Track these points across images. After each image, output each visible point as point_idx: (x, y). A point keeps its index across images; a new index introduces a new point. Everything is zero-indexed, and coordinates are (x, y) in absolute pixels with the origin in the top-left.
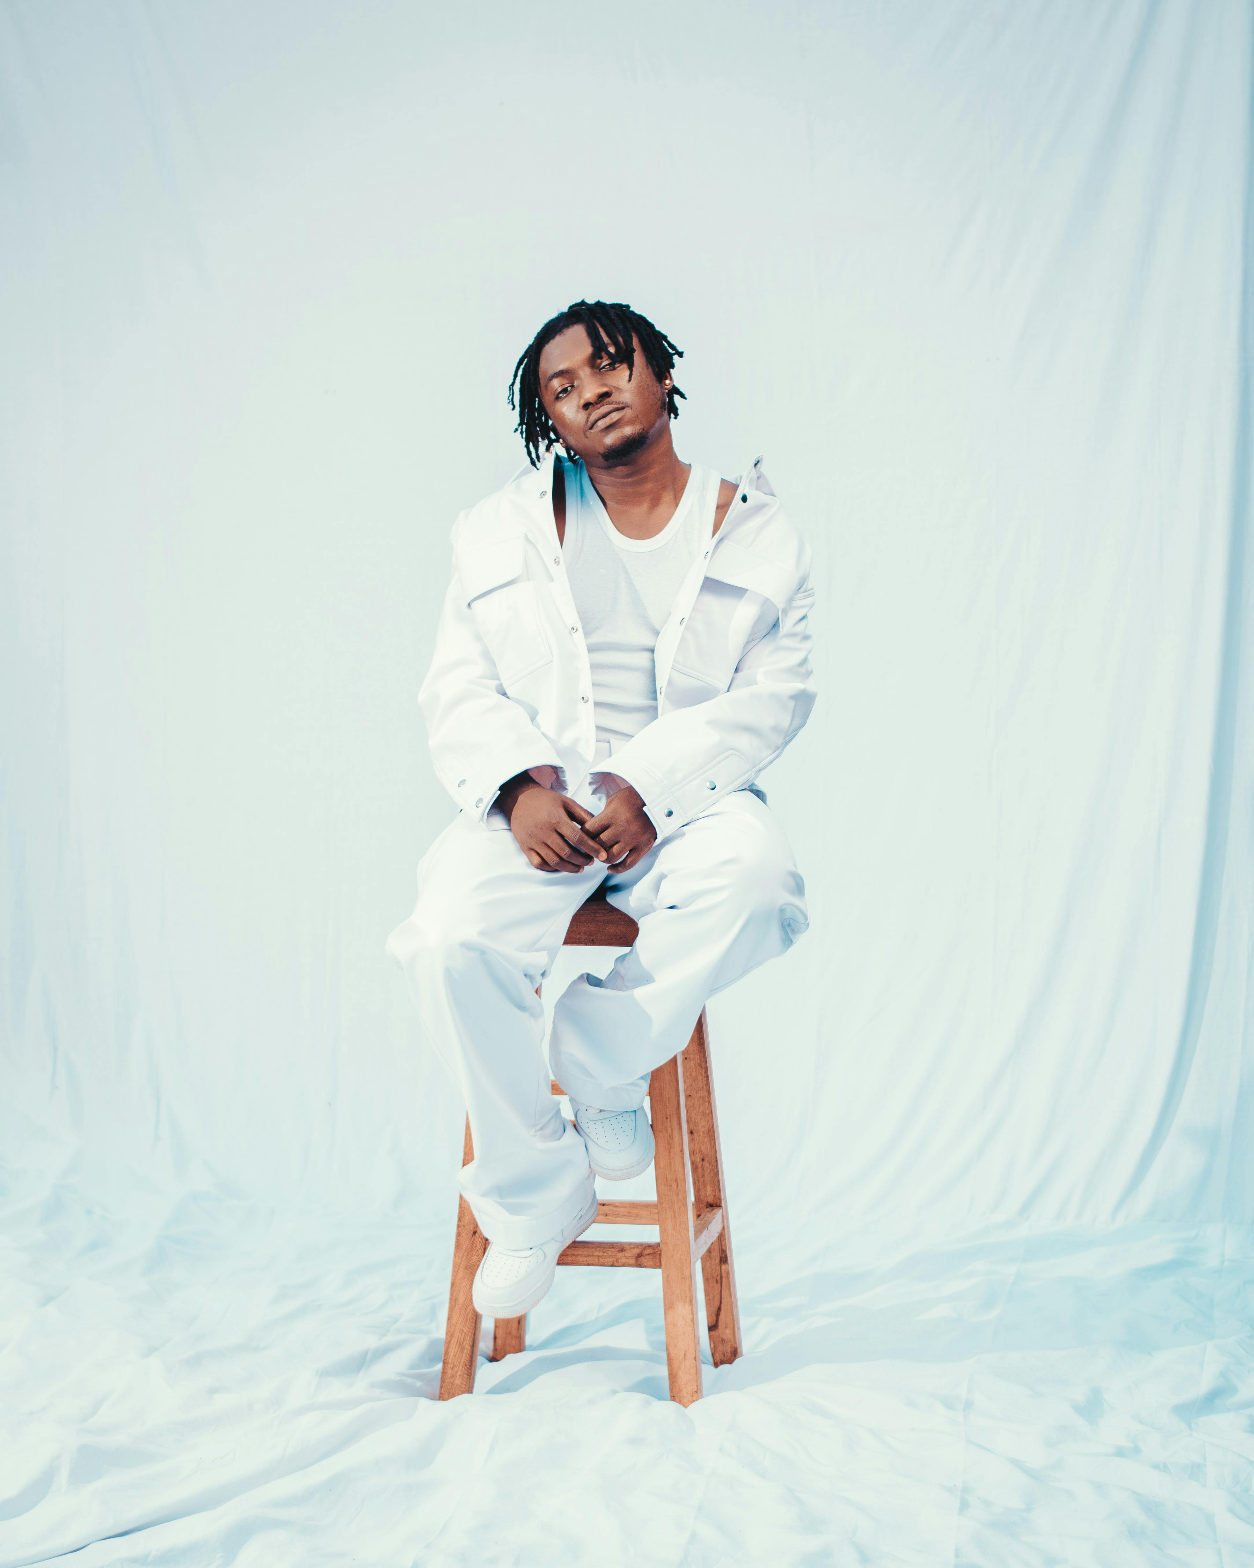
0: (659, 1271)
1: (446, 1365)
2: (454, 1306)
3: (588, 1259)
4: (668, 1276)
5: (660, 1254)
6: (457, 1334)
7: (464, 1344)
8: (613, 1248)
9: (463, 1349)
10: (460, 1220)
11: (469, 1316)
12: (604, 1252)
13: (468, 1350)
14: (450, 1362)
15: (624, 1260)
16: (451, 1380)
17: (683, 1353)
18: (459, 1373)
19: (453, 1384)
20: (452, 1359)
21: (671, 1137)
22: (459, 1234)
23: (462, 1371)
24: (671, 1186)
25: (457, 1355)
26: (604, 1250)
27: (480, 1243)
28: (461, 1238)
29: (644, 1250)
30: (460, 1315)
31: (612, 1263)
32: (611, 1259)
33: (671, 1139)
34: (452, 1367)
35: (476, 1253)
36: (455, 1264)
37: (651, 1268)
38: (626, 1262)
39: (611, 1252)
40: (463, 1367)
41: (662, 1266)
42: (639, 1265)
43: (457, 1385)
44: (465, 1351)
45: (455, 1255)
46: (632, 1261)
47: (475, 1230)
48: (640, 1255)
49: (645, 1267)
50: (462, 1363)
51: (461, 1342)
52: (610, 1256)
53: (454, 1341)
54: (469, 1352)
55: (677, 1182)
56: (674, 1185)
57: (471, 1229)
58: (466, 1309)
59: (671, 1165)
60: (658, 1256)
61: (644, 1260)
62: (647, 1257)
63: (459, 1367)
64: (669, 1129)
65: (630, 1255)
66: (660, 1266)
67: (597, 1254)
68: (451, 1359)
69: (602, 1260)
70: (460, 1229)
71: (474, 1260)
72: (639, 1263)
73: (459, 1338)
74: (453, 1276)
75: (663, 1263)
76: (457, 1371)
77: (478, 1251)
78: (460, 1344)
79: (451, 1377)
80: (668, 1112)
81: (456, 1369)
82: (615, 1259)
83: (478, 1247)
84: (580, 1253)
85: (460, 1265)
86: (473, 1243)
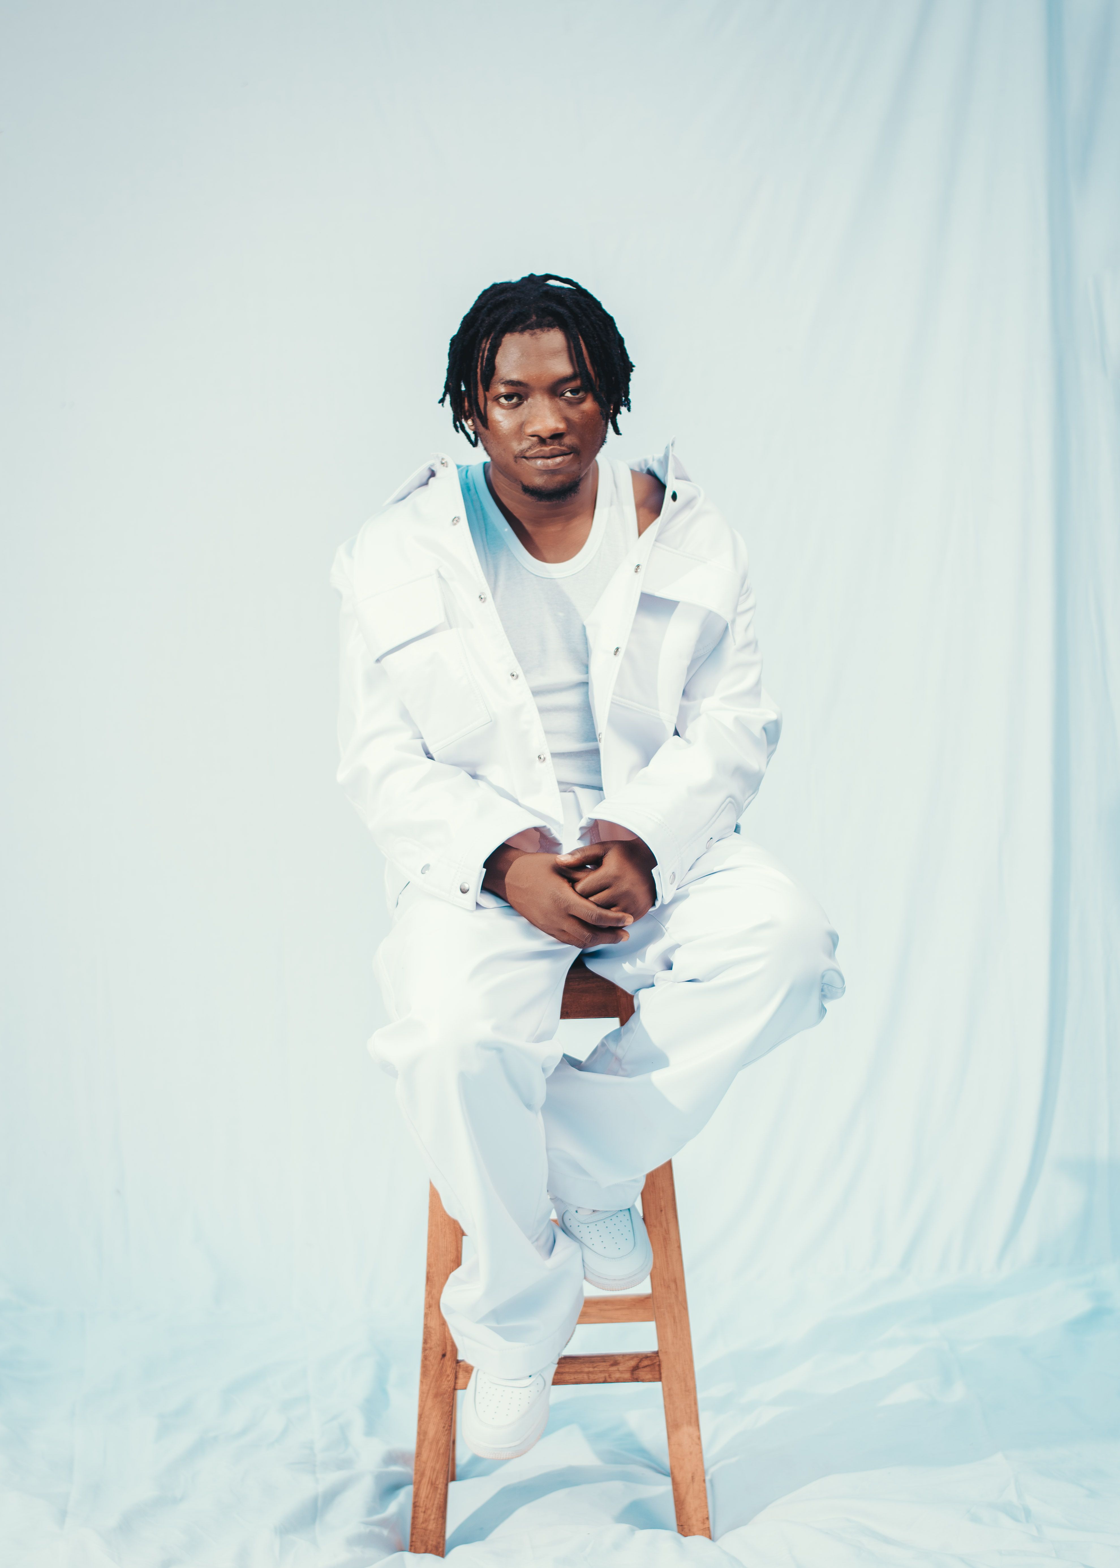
0: (658, 1385)
1: (417, 1508)
2: (424, 1440)
3: (576, 1376)
4: (669, 1389)
5: (659, 1366)
6: (428, 1473)
7: (437, 1483)
8: (604, 1362)
9: (436, 1488)
10: (425, 1342)
11: (442, 1451)
12: (594, 1368)
13: (441, 1490)
14: (421, 1505)
15: (618, 1375)
16: (424, 1525)
17: (690, 1475)
18: (433, 1517)
19: (426, 1529)
20: (424, 1501)
21: (667, 1230)
22: (425, 1358)
23: (436, 1514)
24: (669, 1287)
25: (430, 1496)
26: (595, 1365)
27: (450, 1367)
28: (428, 1362)
29: (640, 1362)
30: (430, 1451)
31: (603, 1379)
32: (603, 1375)
33: (667, 1234)
34: (423, 1510)
35: (446, 1379)
36: (422, 1393)
37: (650, 1381)
38: (620, 1378)
39: (602, 1366)
40: (437, 1510)
41: (663, 1379)
42: (637, 1380)
43: (431, 1531)
44: (439, 1491)
45: (422, 1382)
46: (627, 1375)
47: (444, 1352)
48: (636, 1368)
49: (643, 1381)
50: (435, 1505)
51: (434, 1480)
52: (601, 1372)
53: (425, 1480)
54: (443, 1492)
55: (675, 1281)
56: (673, 1286)
57: (439, 1350)
58: (437, 1443)
59: (668, 1264)
60: (657, 1368)
61: (641, 1373)
62: (645, 1369)
63: (432, 1510)
64: (664, 1224)
65: (624, 1369)
66: (660, 1379)
67: (586, 1370)
68: (422, 1503)
69: (592, 1377)
70: (427, 1352)
71: (444, 1387)
72: (635, 1376)
73: (431, 1478)
74: (420, 1406)
75: (663, 1375)
76: (430, 1515)
77: (448, 1376)
78: (432, 1484)
79: (423, 1523)
80: (663, 1204)
81: (429, 1512)
82: (607, 1375)
83: (448, 1372)
84: (567, 1370)
85: (428, 1393)
86: (442, 1367)
